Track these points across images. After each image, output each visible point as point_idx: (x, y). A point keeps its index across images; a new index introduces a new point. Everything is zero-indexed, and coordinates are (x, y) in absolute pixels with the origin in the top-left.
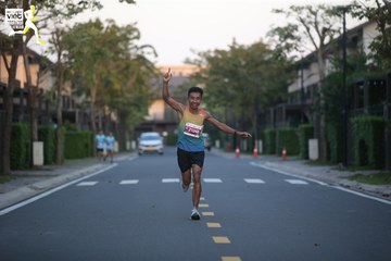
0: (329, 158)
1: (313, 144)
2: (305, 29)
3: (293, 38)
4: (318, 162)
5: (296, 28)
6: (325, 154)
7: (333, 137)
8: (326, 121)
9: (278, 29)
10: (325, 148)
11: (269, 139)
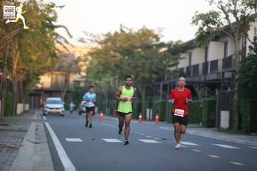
0: (240, 128)
1: (225, 116)
2: (225, 16)
3: (214, 23)
4: (230, 130)
5: (215, 15)
6: (236, 125)
7: (246, 110)
8: (240, 96)
9: (201, 16)
10: (237, 120)
11: (159, 108)
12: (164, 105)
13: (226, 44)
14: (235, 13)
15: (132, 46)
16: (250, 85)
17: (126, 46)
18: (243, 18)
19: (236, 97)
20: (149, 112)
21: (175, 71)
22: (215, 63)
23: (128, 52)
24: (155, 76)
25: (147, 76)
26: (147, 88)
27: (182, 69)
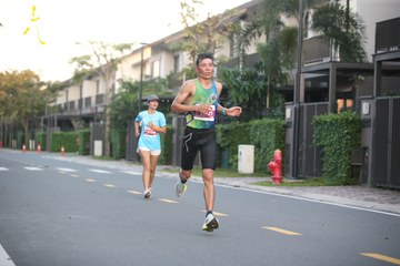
0: (111, 155)
1: (98, 145)
2: (97, 59)
4: (103, 157)
5: (88, 58)
6: (108, 152)
7: (116, 139)
8: (111, 128)
9: (75, 59)
10: (108, 148)
11: (41, 139)
12: (44, 136)
13: (98, 82)
14: (105, 56)
15: (16, 85)
16: (120, 118)
17: (10, 85)
18: (112, 60)
19: (107, 129)
20: (32, 143)
21: (54, 107)
22: (88, 99)
23: (12, 91)
24: (36, 111)
25: (29, 110)
26: (30, 122)
27: (60, 105)
